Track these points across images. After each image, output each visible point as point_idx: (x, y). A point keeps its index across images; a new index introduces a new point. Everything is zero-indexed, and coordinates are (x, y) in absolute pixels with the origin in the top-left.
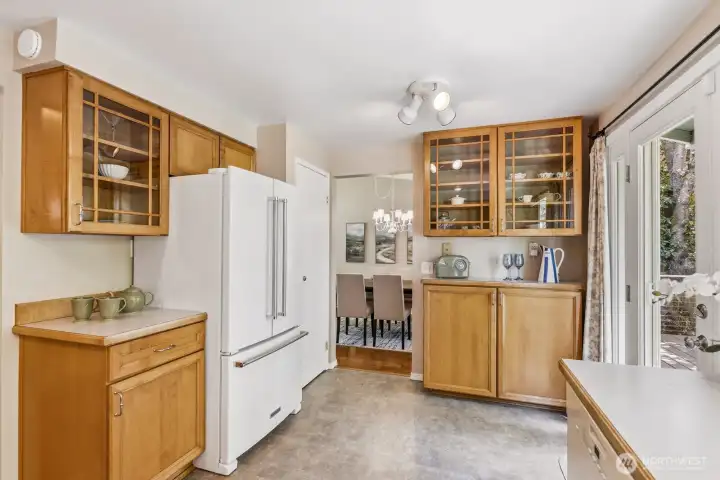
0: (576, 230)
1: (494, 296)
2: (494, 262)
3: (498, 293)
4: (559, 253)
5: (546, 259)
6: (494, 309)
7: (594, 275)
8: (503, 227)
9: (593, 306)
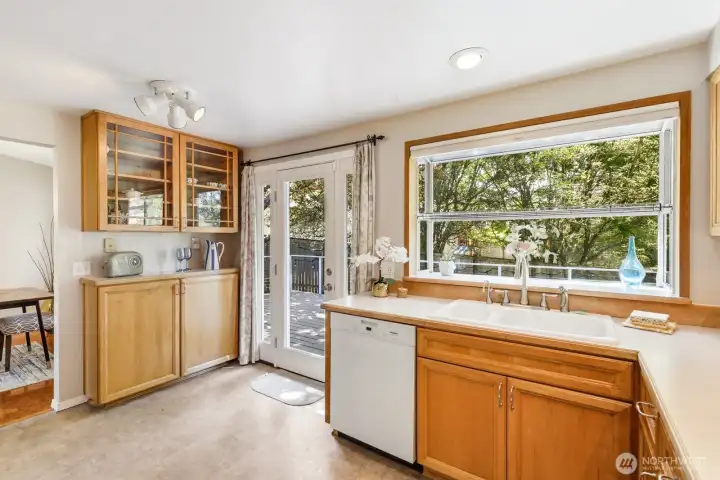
0: (234, 230)
1: (177, 287)
2: (162, 256)
3: (181, 283)
4: (220, 246)
5: (213, 251)
6: (177, 297)
7: (248, 260)
8: (184, 225)
9: (247, 282)
